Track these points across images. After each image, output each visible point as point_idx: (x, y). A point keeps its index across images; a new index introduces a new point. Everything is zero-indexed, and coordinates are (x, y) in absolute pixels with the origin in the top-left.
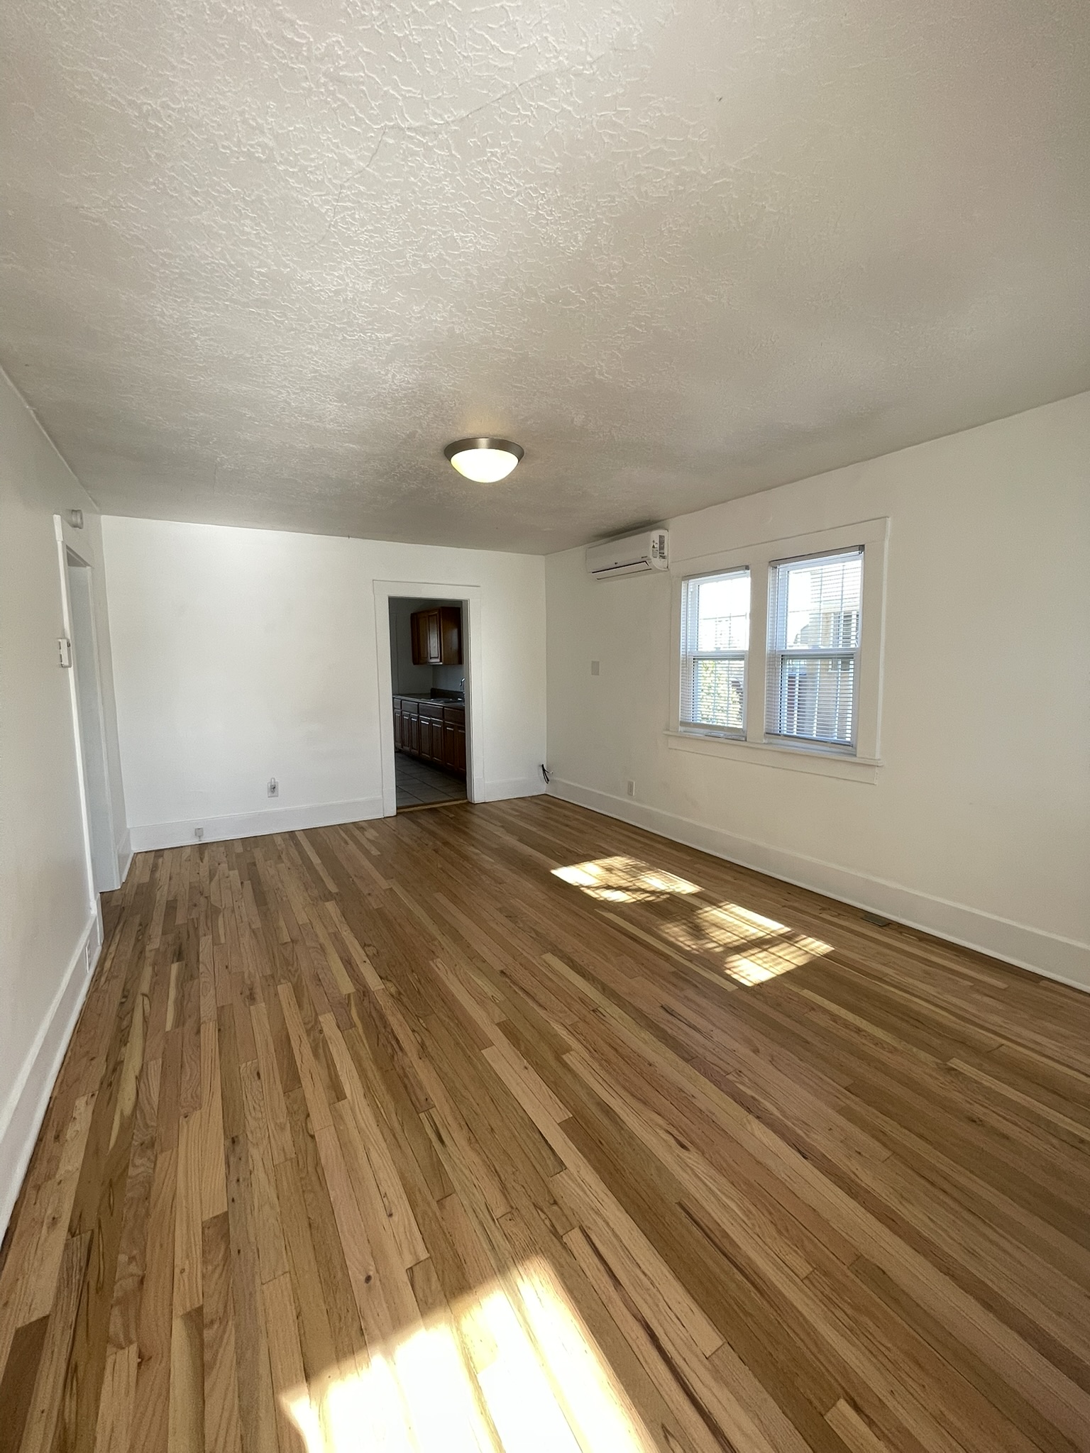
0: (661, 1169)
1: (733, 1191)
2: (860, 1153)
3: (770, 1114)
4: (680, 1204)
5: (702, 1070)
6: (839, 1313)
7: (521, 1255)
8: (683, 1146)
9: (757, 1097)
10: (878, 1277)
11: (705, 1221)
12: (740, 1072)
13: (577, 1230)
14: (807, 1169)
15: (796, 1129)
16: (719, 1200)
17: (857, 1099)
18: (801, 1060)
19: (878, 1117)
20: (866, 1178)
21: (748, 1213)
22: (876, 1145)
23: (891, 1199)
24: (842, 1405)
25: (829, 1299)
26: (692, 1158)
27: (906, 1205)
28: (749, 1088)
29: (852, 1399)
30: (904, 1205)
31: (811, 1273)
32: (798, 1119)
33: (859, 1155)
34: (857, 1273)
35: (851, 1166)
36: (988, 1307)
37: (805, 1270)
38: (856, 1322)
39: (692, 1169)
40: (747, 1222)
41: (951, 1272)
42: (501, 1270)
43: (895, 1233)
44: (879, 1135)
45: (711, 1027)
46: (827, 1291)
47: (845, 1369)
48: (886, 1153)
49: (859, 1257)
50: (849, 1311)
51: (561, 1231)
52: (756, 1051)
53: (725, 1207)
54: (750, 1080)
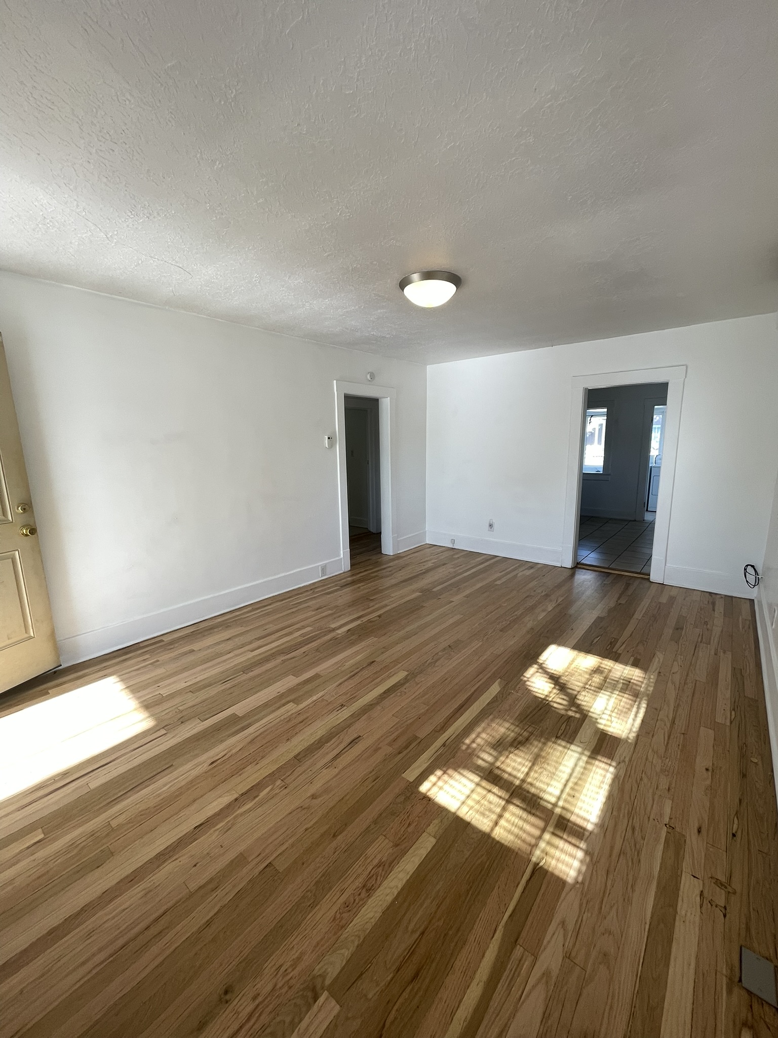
0: (197, 756)
1: (173, 789)
2: (195, 866)
3: (239, 807)
4: (172, 765)
5: (284, 766)
6: (84, 839)
7: (156, 719)
8: (212, 763)
9: (257, 799)
10: (97, 864)
11: (158, 777)
12: (286, 787)
13: (166, 732)
14: (186, 827)
15: (224, 823)
16: (170, 782)
17: (257, 871)
18: (306, 830)
19: (234, 886)
20: (169, 867)
21: (159, 795)
22: (202, 881)
23: (150, 882)
24: (42, 836)
25: (93, 835)
26: (205, 767)
27: (142, 893)
28: (268, 793)
29: (42, 841)
30: (141, 891)
31: (111, 826)
32: (233, 825)
33: (194, 864)
34: (102, 851)
35: (184, 858)
36: (50, 933)
37: (114, 824)
38: (76, 847)
39: (194, 769)
40: (153, 795)
41: (82, 912)
42: (152, 715)
43: (121, 880)
44: (214, 884)
45: (341, 767)
46: (96, 835)
47: (55, 839)
48: (193, 886)
49: (112, 854)
50: (82, 844)
51: (165, 728)
52: (314, 797)
53: (165, 785)
54: (276, 794)
